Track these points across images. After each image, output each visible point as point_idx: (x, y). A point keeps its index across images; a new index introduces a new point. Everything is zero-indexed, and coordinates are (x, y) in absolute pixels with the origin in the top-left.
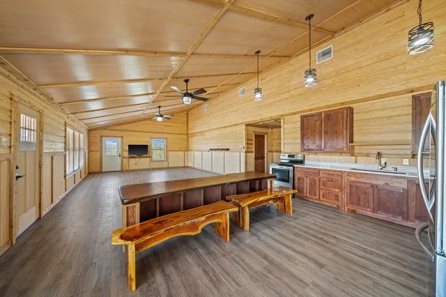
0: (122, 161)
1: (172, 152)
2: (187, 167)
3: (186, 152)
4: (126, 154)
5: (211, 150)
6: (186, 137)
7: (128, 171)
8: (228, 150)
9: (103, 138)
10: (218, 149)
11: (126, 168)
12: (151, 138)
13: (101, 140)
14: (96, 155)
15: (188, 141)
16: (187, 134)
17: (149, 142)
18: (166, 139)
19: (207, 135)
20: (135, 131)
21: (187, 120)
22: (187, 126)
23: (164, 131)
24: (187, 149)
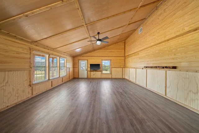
0: (87, 73)
1: (114, 69)
2: (124, 79)
3: (124, 69)
4: (89, 69)
5: (146, 67)
6: (123, 58)
7: (90, 79)
8: (174, 68)
9: (80, 61)
10: (156, 67)
11: (89, 77)
12: (102, 60)
13: (79, 62)
14: (76, 70)
15: (125, 61)
16: (125, 56)
17: (101, 62)
18: (111, 60)
19: (142, 54)
20: (94, 56)
21: (125, 47)
22: (125, 51)
23: (109, 55)
24: (124, 66)
